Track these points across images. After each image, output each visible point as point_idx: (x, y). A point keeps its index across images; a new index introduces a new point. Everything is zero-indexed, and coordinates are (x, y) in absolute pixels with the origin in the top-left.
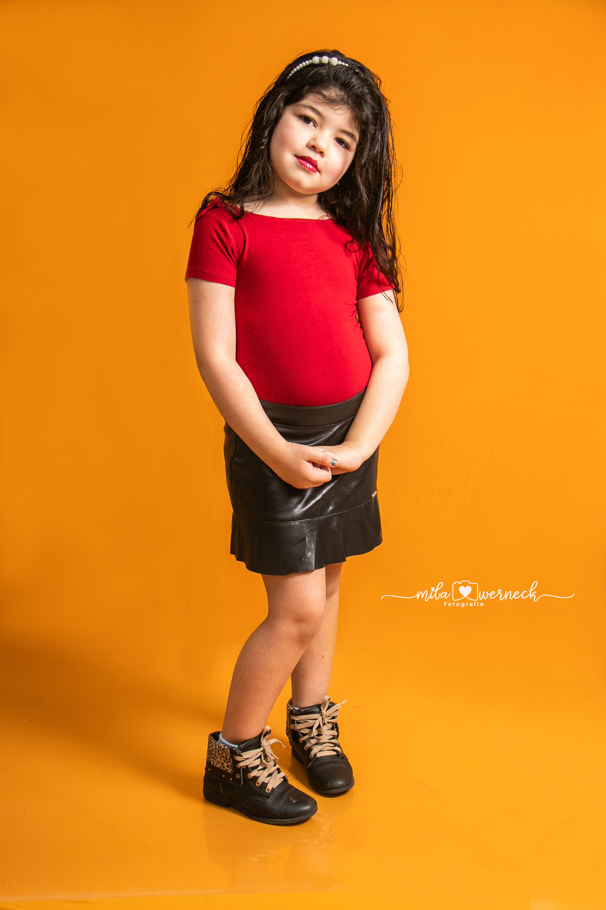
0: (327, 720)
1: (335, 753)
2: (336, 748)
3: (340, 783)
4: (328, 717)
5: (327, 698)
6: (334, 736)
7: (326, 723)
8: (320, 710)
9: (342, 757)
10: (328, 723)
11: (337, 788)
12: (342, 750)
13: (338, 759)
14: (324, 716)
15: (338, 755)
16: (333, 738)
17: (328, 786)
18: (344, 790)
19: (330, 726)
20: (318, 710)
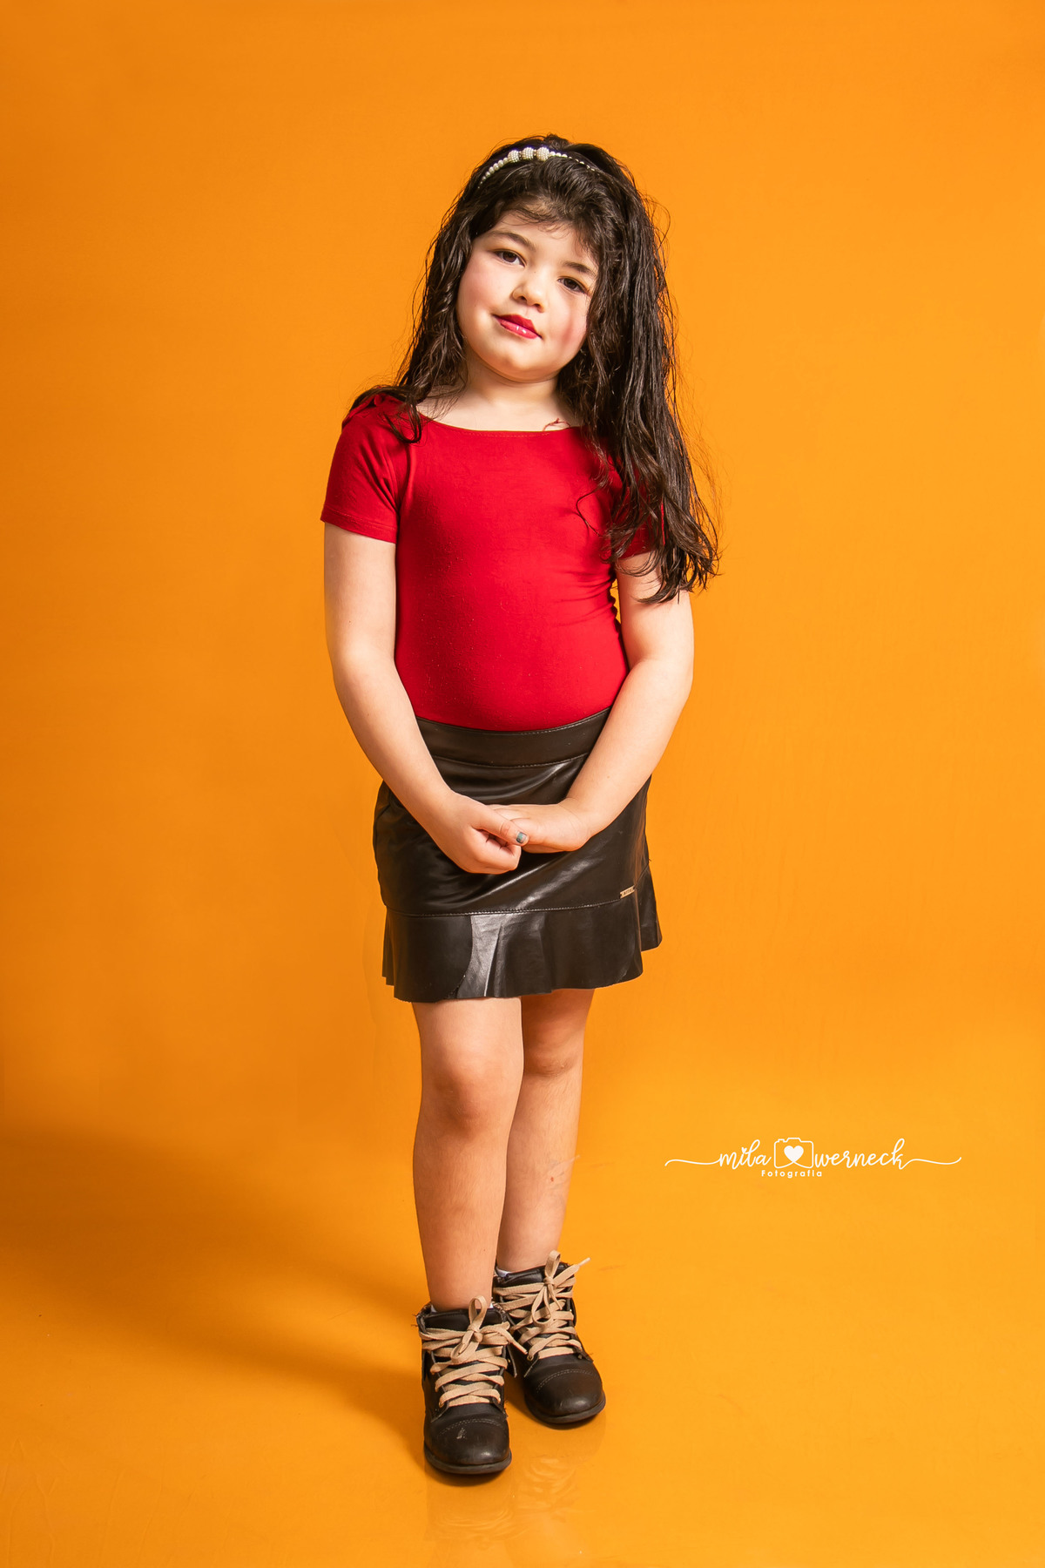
0: (555, 1294)
1: (570, 1351)
2: (573, 1342)
3: (581, 1403)
4: (558, 1288)
5: (554, 1254)
6: (568, 1321)
7: (555, 1299)
8: (544, 1276)
9: (583, 1358)
10: (558, 1298)
11: (576, 1412)
12: (582, 1346)
13: (576, 1362)
14: (550, 1287)
15: (576, 1354)
16: (567, 1325)
17: (561, 1409)
18: (588, 1416)
19: (561, 1304)
20: (539, 1276)
